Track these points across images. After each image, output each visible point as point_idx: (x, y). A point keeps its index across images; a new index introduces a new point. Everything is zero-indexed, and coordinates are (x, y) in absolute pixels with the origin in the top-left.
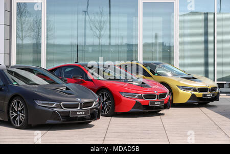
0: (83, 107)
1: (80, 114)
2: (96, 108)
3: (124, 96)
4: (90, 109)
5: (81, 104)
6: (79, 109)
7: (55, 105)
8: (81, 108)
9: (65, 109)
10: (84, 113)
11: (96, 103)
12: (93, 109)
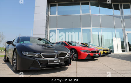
0: (59, 57)
1: (57, 62)
2: (69, 58)
3: (82, 52)
4: (64, 58)
5: (57, 54)
6: (55, 58)
7: (36, 55)
8: (57, 58)
9: (44, 59)
10: (59, 61)
11: (69, 54)
12: (66, 58)
